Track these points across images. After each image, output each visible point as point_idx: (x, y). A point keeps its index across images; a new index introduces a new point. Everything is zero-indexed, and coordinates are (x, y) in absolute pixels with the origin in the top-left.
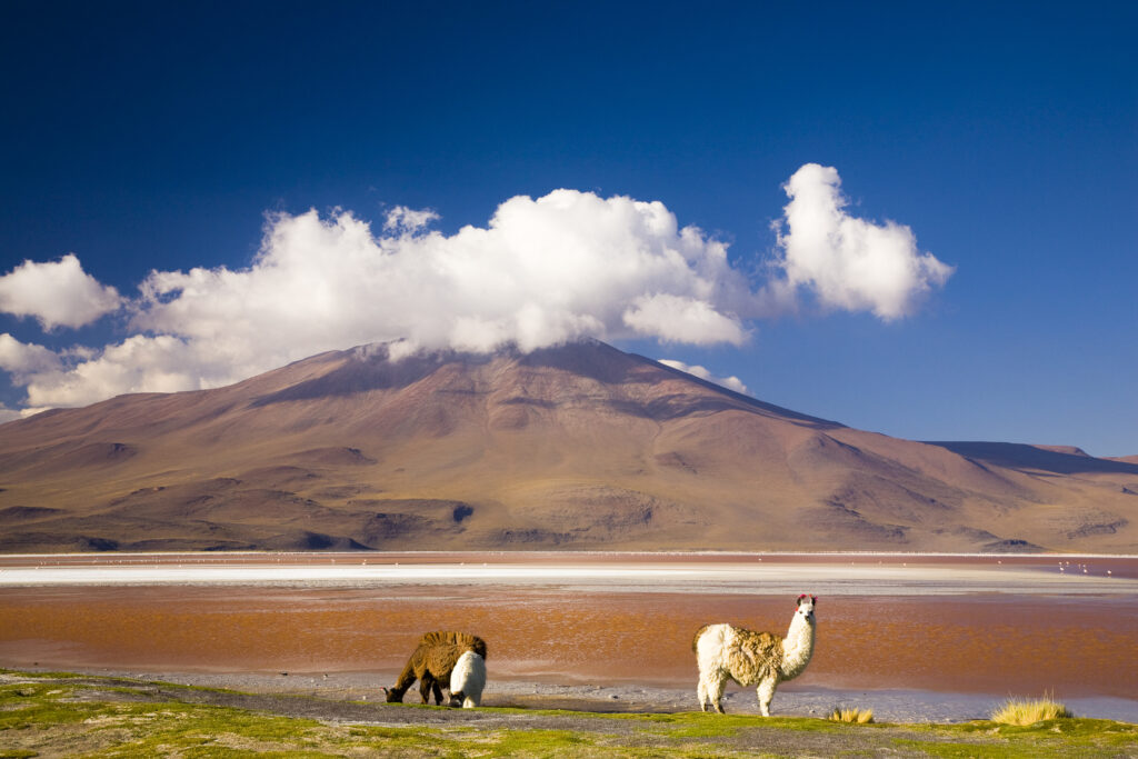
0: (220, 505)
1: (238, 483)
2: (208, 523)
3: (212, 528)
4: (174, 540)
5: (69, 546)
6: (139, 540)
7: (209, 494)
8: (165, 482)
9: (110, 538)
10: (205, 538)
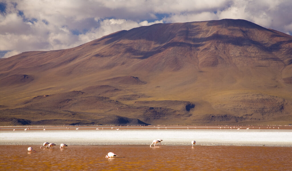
0: (75, 104)
1: (83, 93)
2: (71, 112)
3: (73, 114)
4: (57, 120)
5: (9, 122)
6: (40, 120)
7: (70, 98)
8: (48, 93)
9: (27, 119)
10: (70, 118)
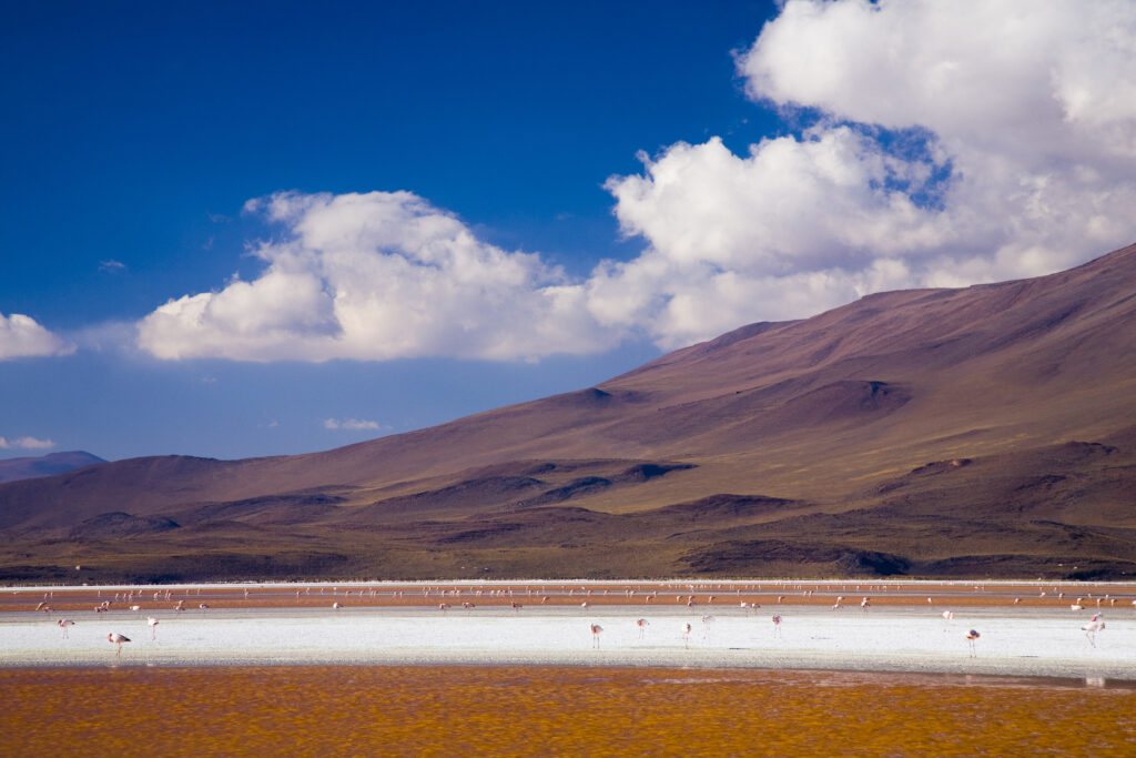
0: (1080, 493)
1: (1109, 450)
2: (1067, 527)
3: (1075, 537)
4: (1011, 557)
5: (826, 565)
6: (945, 556)
7: (1059, 472)
8: (969, 450)
9: (894, 552)
10: (1063, 552)
